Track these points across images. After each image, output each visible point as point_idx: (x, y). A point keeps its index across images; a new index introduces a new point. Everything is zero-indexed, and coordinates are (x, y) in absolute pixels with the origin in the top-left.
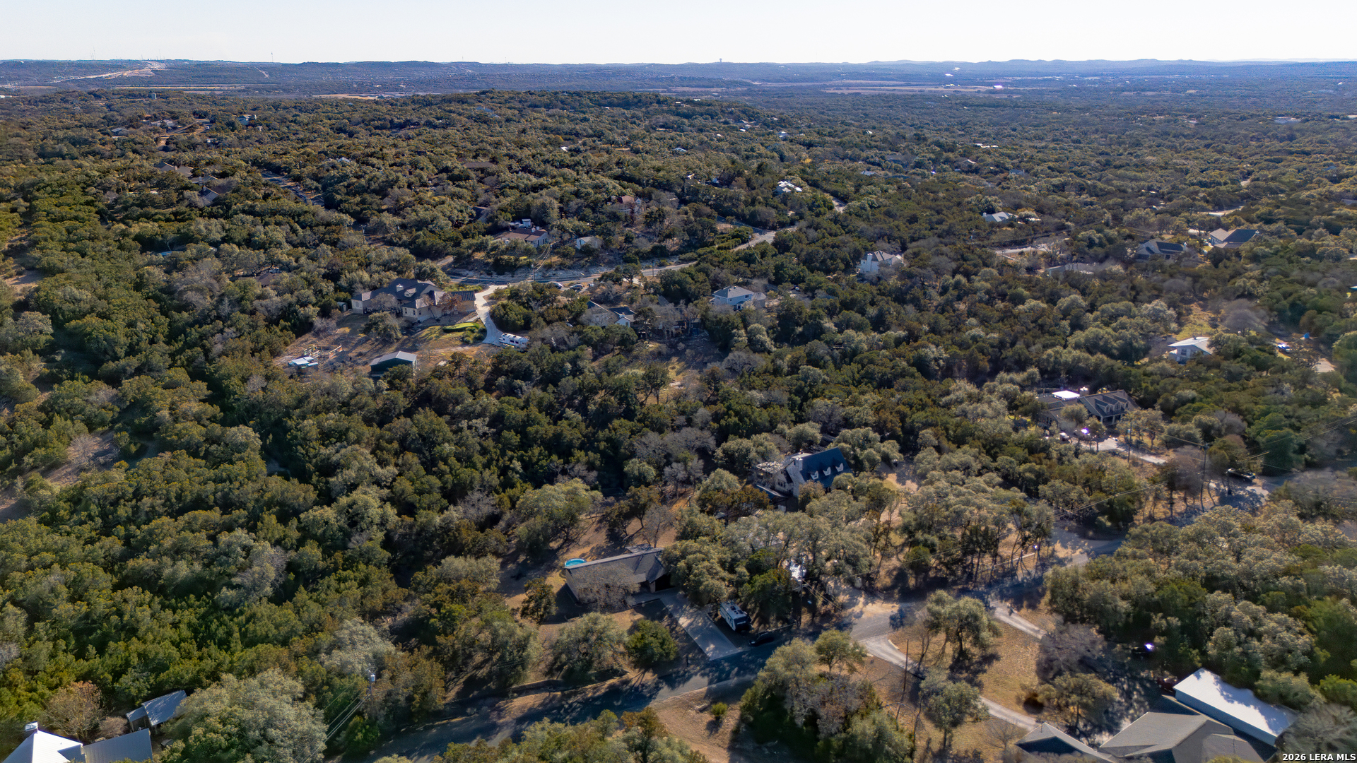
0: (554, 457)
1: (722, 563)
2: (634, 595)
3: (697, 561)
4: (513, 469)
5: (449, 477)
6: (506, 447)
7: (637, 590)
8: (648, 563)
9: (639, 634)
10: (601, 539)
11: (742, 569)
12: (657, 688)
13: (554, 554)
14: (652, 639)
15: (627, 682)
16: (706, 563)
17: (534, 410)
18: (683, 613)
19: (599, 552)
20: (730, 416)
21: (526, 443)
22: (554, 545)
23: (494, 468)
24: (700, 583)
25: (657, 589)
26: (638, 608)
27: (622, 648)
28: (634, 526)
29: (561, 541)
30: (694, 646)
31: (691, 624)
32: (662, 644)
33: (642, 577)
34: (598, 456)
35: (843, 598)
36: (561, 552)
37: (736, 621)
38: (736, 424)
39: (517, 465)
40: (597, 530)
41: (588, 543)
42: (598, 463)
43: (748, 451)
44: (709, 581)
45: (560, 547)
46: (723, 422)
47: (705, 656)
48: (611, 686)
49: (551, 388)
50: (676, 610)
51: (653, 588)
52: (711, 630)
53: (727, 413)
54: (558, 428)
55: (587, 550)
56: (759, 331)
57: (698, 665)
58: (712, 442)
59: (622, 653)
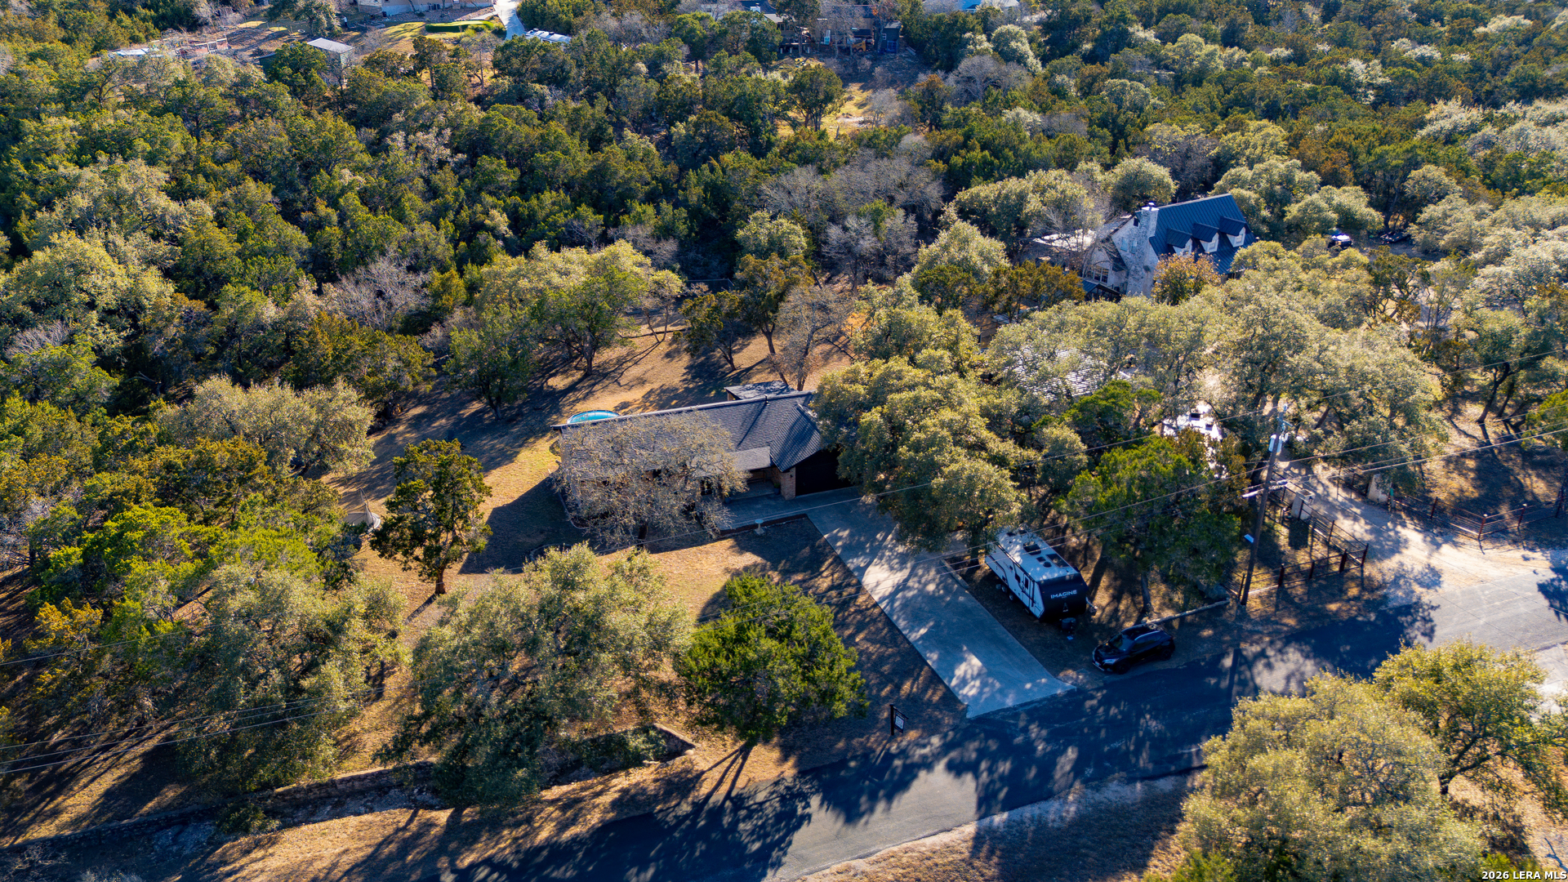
0: (584, 210)
1: (994, 420)
2: (733, 501)
3: (919, 408)
4: (493, 230)
5: (333, 232)
6: (479, 187)
7: (740, 486)
8: (780, 419)
9: (729, 623)
10: (675, 374)
11: (1062, 432)
12: (790, 819)
13: (555, 400)
14: (769, 644)
15: (684, 784)
16: (947, 414)
17: (558, 128)
18: (875, 553)
19: (665, 399)
20: (970, 149)
21: (528, 185)
22: (558, 382)
23: (447, 223)
24: (933, 468)
25: (800, 490)
26: (744, 539)
27: (666, 672)
28: (753, 351)
29: (578, 375)
30: (911, 661)
31: (902, 587)
32: (809, 660)
33: (761, 457)
34: (683, 213)
35: (1351, 528)
36: (572, 396)
37: (1047, 587)
38: (985, 162)
39: (501, 221)
40: (668, 355)
41: (642, 381)
42: (682, 228)
43: (1022, 197)
44: (960, 463)
45: (572, 388)
46: (957, 160)
47: (950, 699)
48: (626, 800)
49: (602, 101)
50: (853, 549)
51: (789, 484)
52: (965, 611)
53: (964, 145)
54: (601, 157)
55: (637, 394)
56: (1015, 37)
57: (932, 728)
58: (934, 191)
59: (663, 688)
